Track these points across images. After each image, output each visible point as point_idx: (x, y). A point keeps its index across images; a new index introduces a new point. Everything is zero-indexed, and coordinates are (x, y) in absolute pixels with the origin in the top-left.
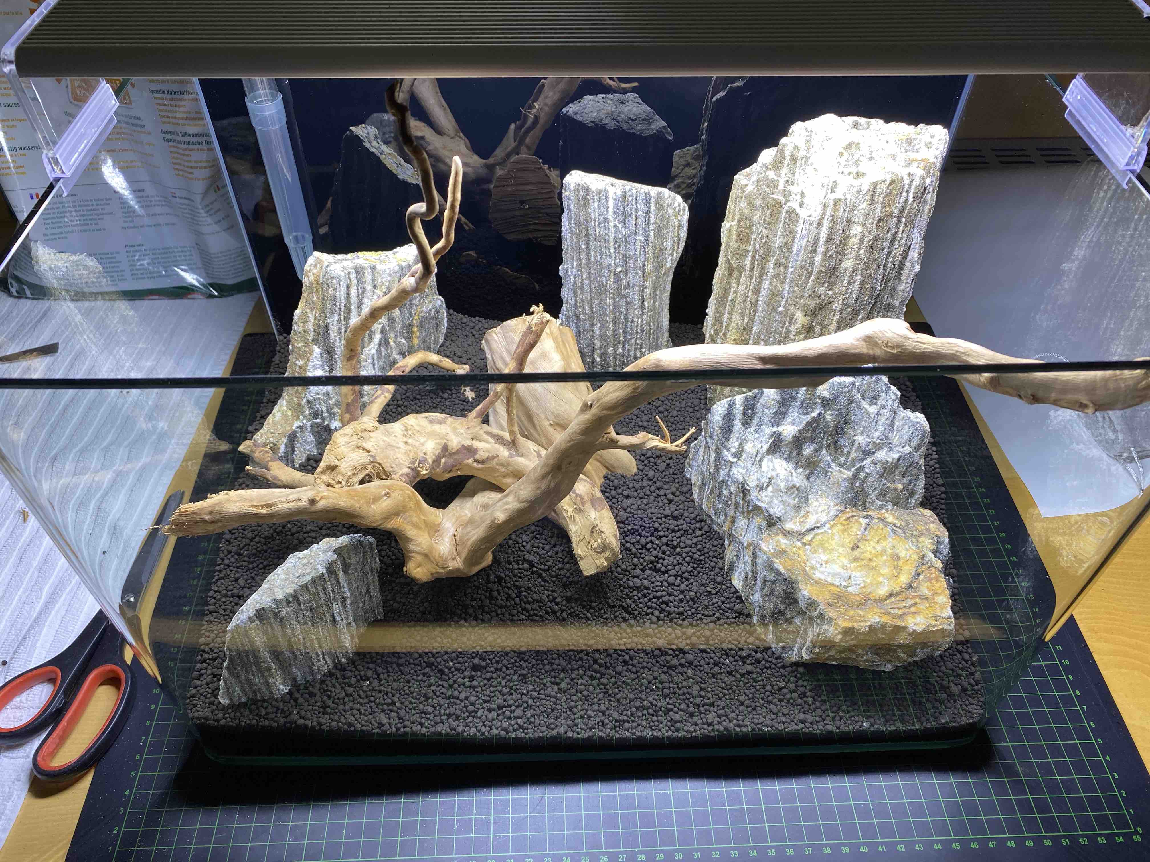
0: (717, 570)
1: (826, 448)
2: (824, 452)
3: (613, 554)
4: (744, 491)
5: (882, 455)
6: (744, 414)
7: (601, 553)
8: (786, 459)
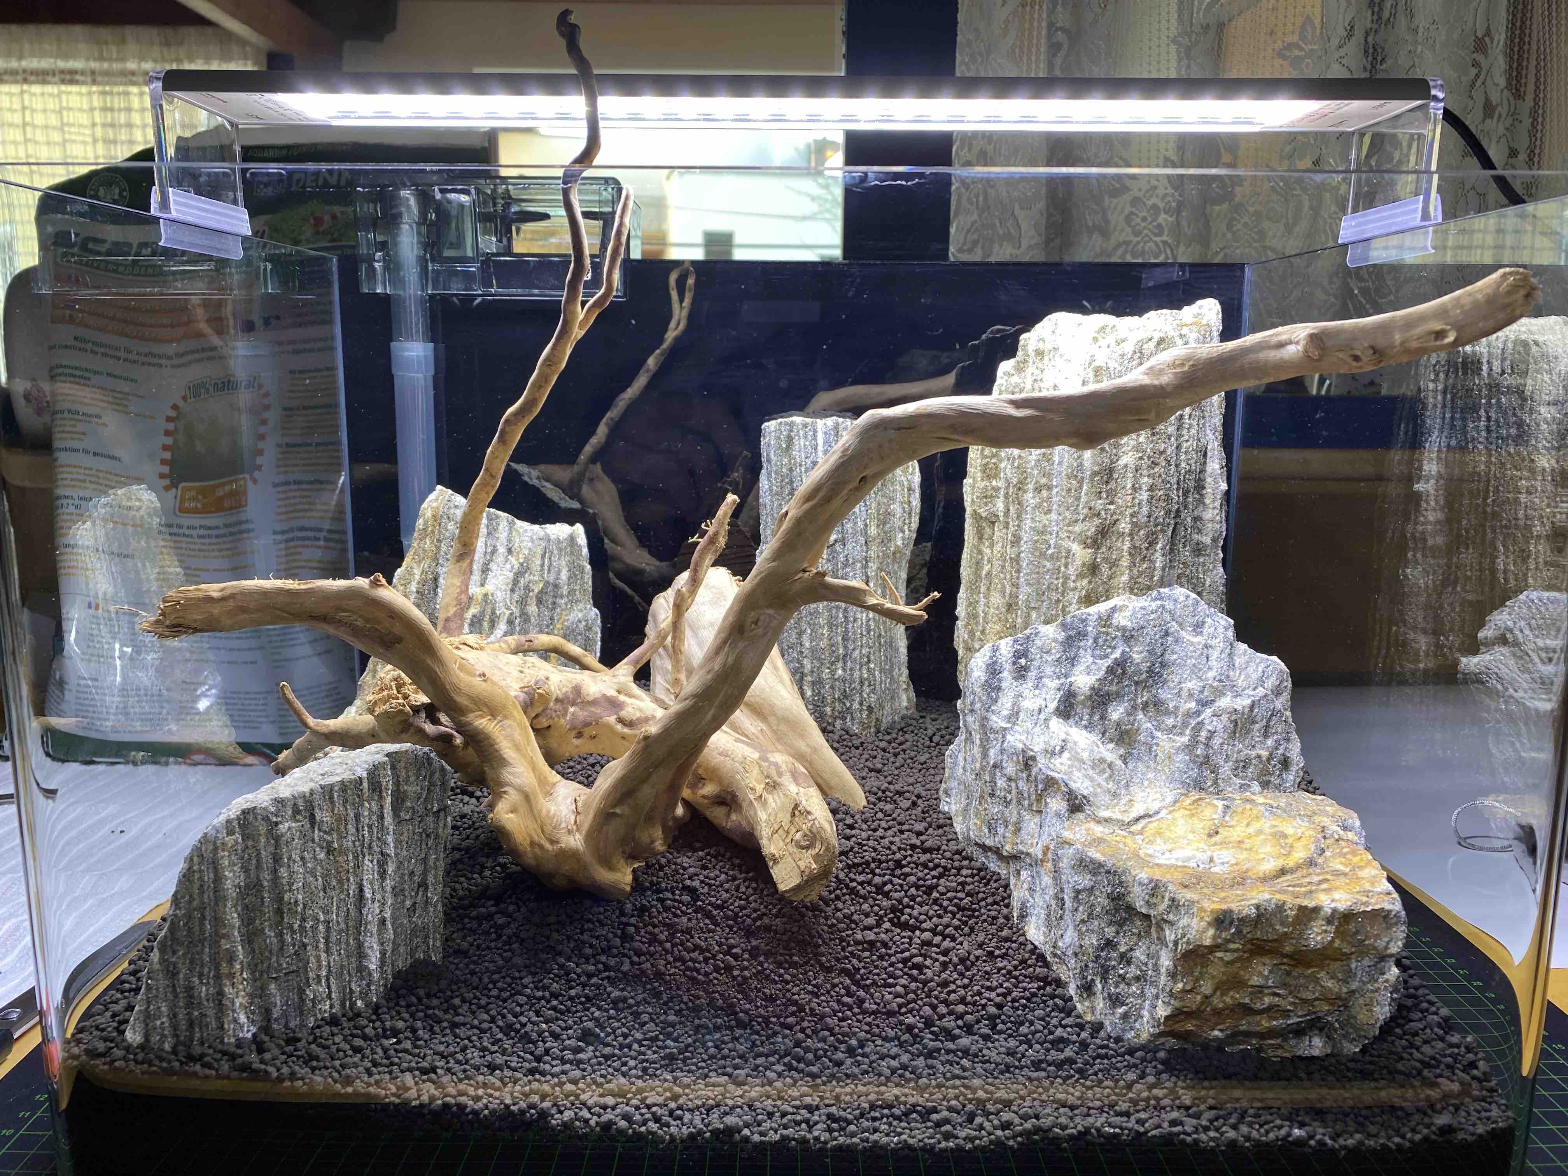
0: (1002, 920)
1: (1143, 709)
2: (1140, 716)
3: (827, 849)
4: (1027, 762)
5: (1225, 702)
6: (1014, 663)
7: (807, 848)
8: (1086, 727)
